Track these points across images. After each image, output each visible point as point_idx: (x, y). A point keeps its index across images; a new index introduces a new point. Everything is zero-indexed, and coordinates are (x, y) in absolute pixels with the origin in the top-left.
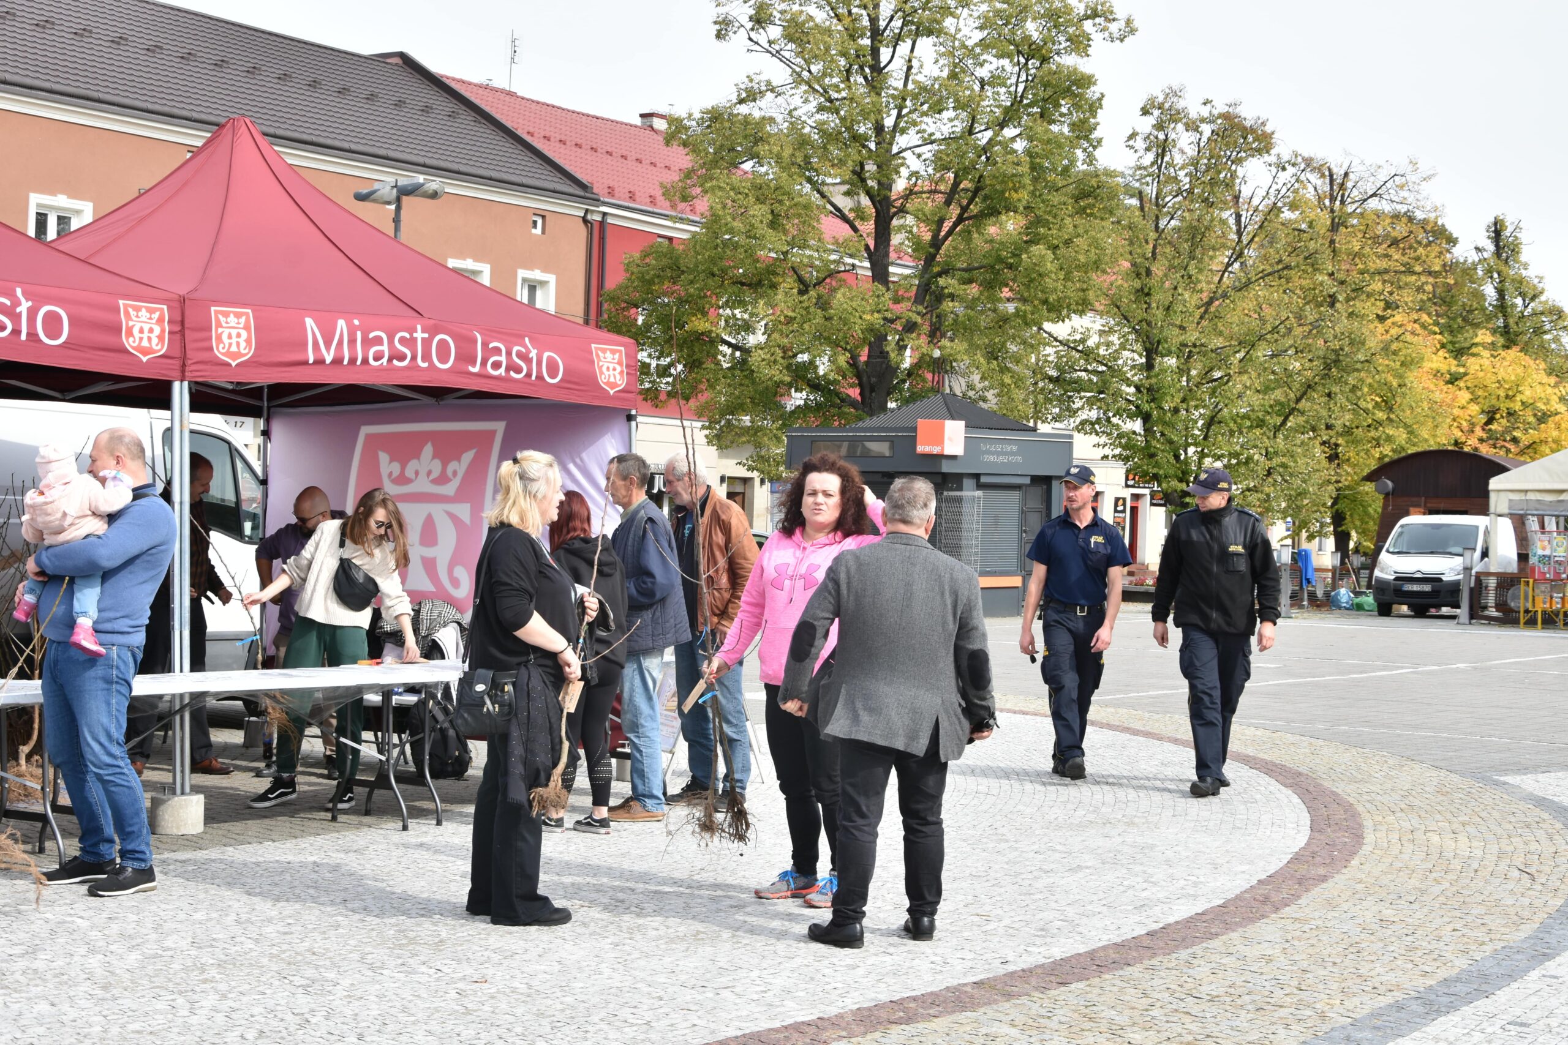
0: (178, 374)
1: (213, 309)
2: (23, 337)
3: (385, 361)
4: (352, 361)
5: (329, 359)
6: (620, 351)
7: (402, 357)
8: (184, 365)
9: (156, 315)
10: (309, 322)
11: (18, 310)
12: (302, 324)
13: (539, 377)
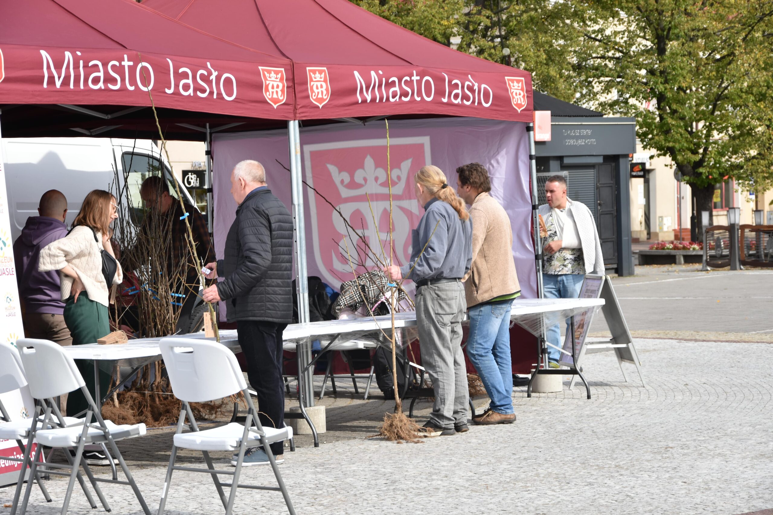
0: (292, 115)
1: (308, 68)
2: (215, 97)
3: (397, 97)
4: (381, 99)
5: (369, 99)
6: (522, 81)
7: (406, 94)
8: (295, 109)
9: (279, 76)
10: (356, 73)
11: (211, 78)
12: (353, 75)
13: (480, 103)
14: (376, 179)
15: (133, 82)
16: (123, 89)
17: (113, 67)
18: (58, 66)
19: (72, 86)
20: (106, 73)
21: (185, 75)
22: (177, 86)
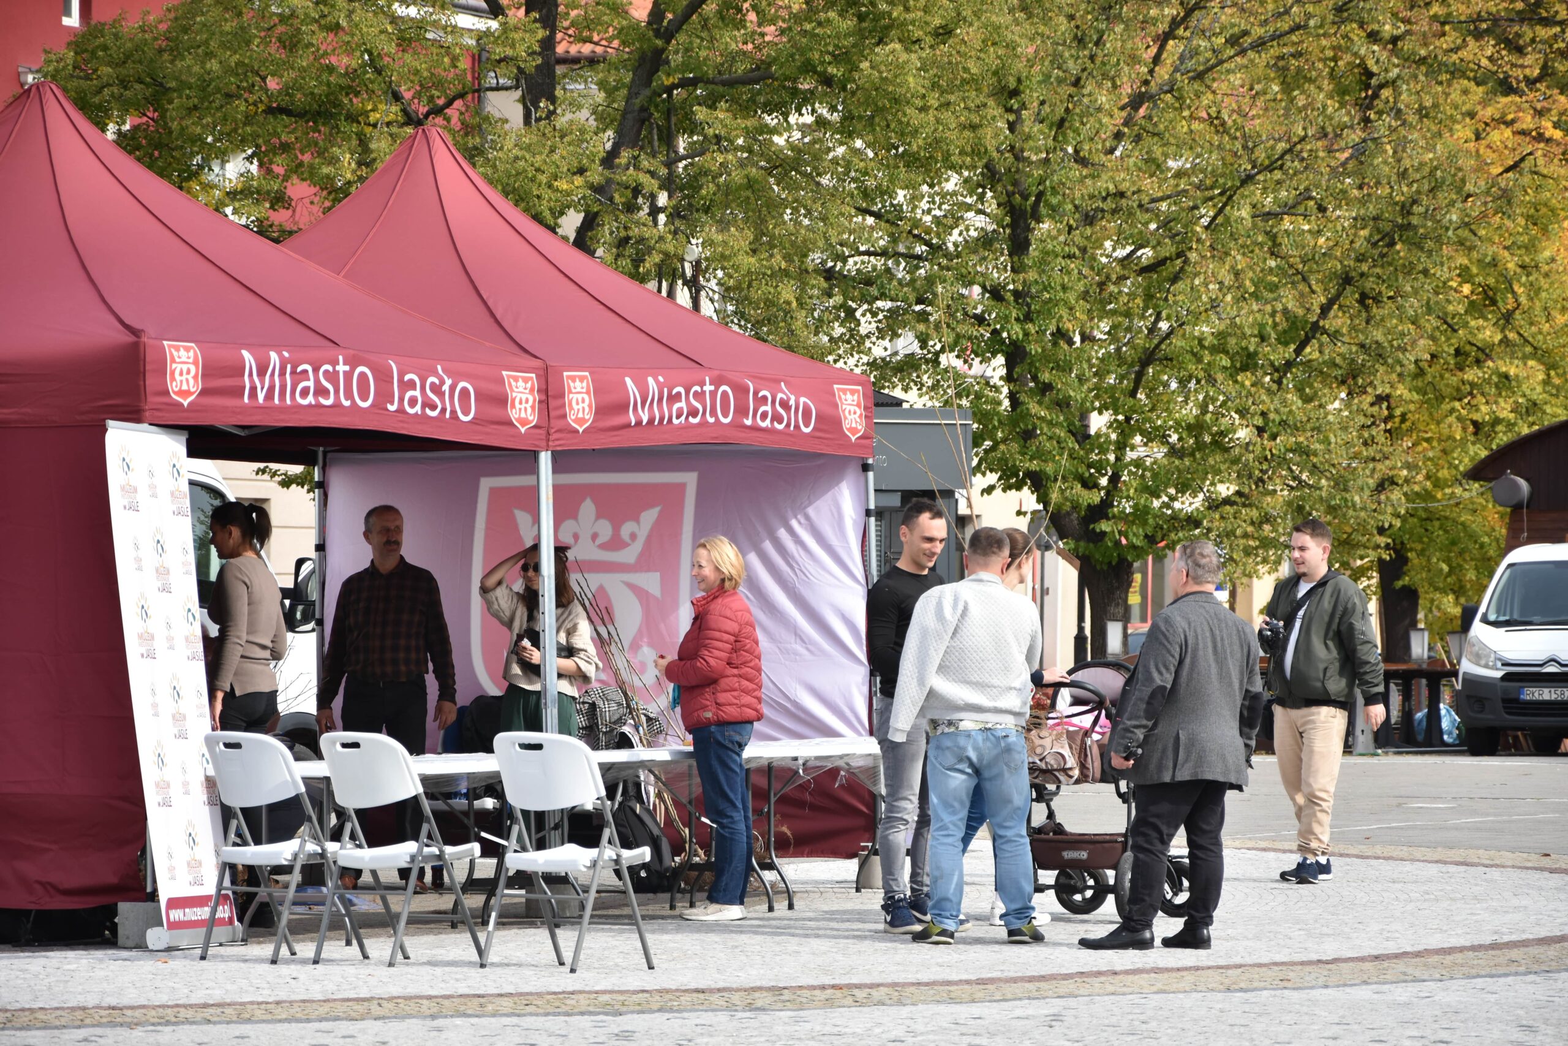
0: (544, 444)
1: (565, 374)
2: (448, 415)
3: (683, 418)
4: (662, 419)
5: (645, 420)
6: (858, 391)
7: (693, 413)
8: (548, 434)
9: (529, 385)
10: (628, 381)
11: (443, 389)
12: (624, 384)
13: (797, 427)
14: (594, 537)
15: (349, 395)
16: (337, 405)
17: (326, 372)
18: (262, 373)
19: (276, 401)
20: (317, 382)
21: (411, 385)
22: (401, 399)
